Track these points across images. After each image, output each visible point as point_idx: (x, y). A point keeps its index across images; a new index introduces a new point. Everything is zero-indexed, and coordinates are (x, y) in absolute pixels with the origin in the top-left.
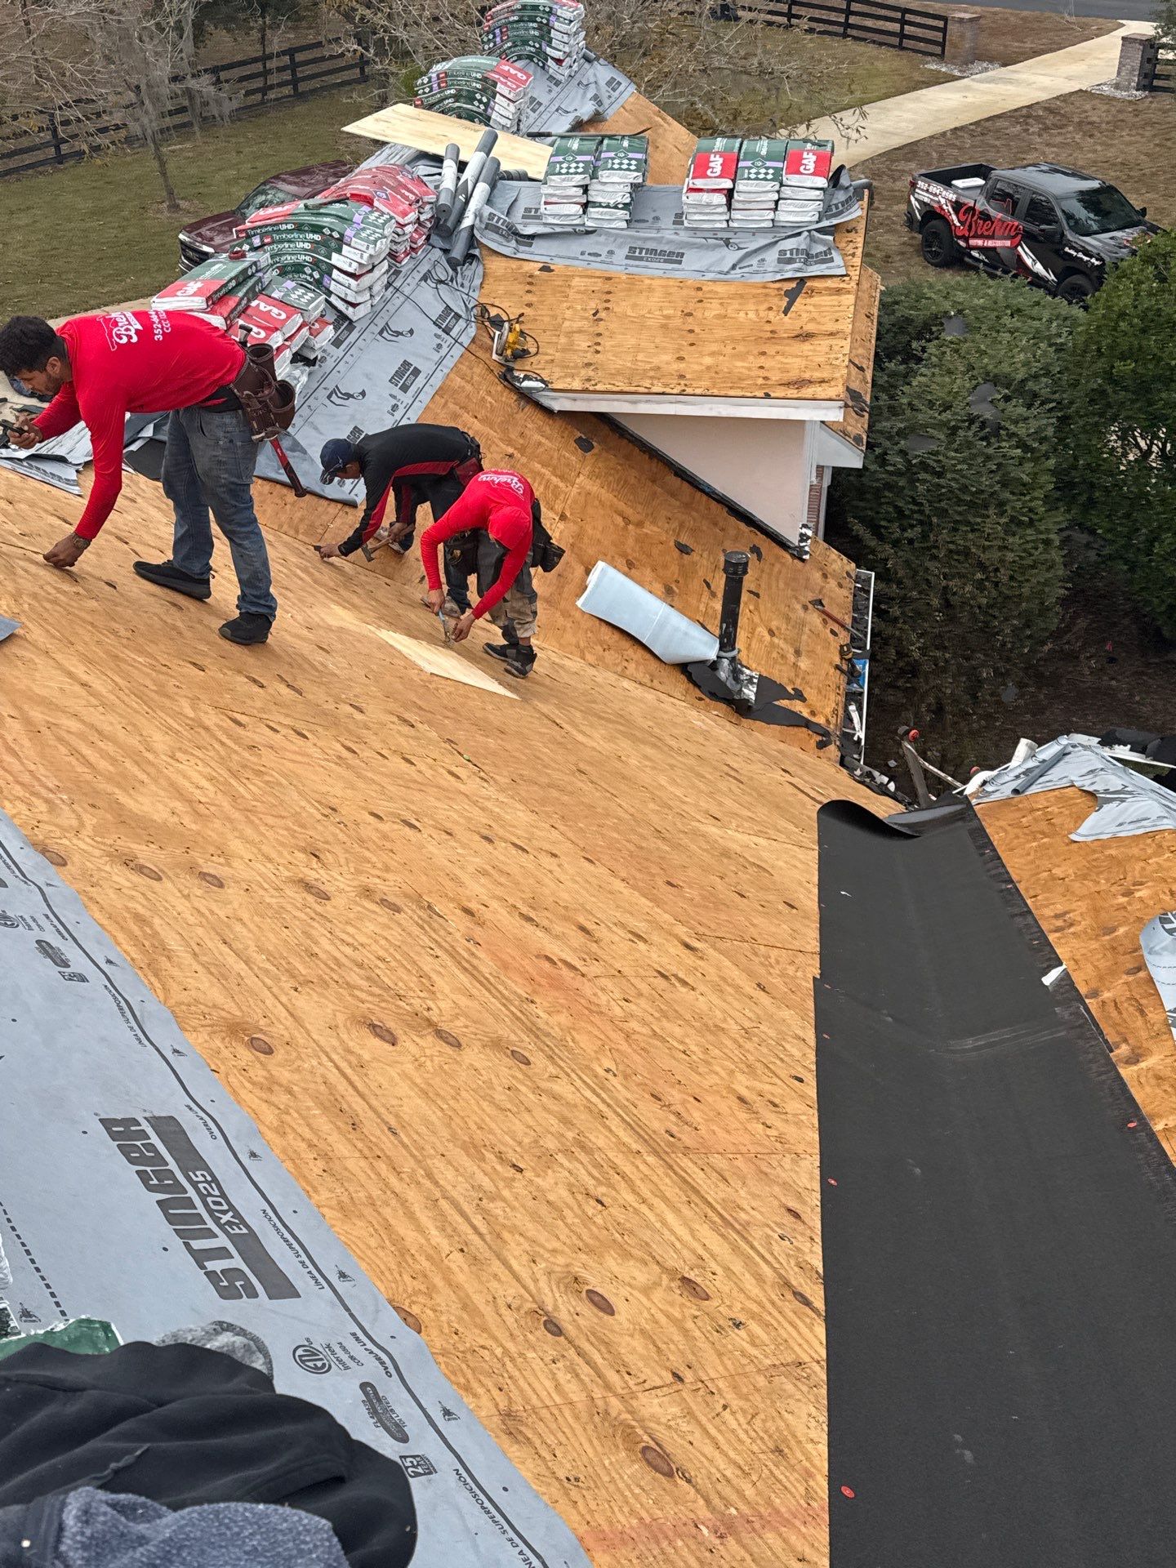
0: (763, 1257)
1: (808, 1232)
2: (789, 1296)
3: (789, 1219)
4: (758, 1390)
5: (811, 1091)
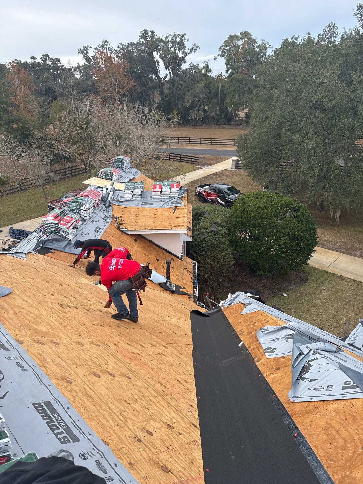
0: (185, 417)
1: (195, 410)
2: (192, 425)
3: (190, 407)
4: (186, 449)
5: (193, 377)
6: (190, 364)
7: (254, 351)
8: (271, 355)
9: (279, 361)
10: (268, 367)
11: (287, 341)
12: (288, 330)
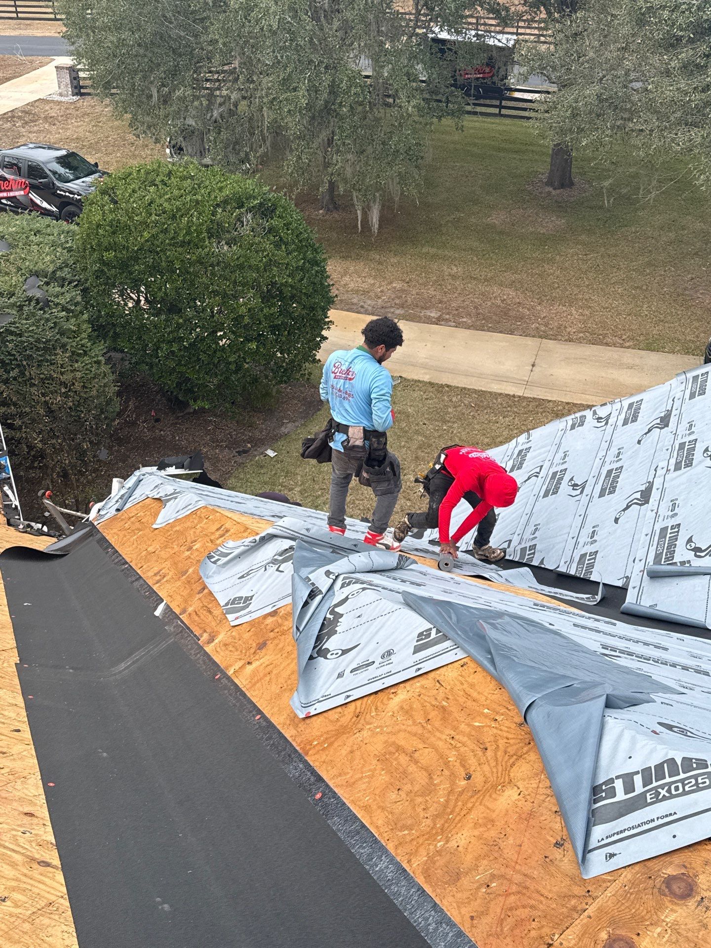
0: (14, 851)
1: (41, 822)
2: (35, 866)
3: (27, 819)
4: (26, 933)
5: (27, 734)
6: (14, 702)
7: (197, 618)
8: (241, 616)
9: (263, 626)
10: (237, 650)
11: (277, 570)
12: (280, 540)
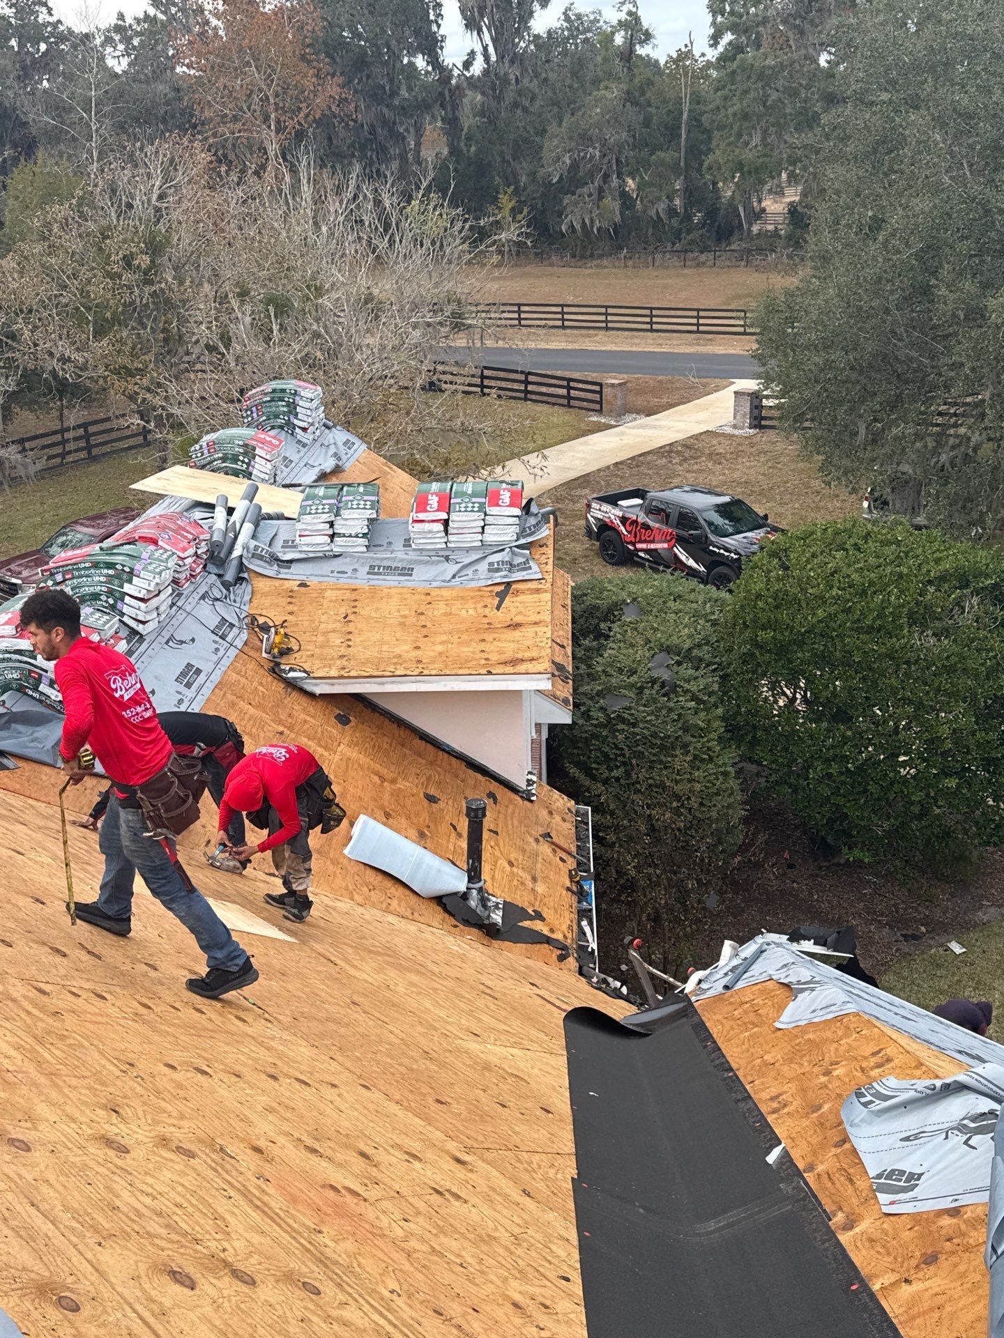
5: (577, 1288)
6: (566, 1235)
7: (829, 1185)
8: (900, 1202)
9: (934, 1228)
10: (889, 1254)
11: (966, 1143)
12: (972, 1097)
